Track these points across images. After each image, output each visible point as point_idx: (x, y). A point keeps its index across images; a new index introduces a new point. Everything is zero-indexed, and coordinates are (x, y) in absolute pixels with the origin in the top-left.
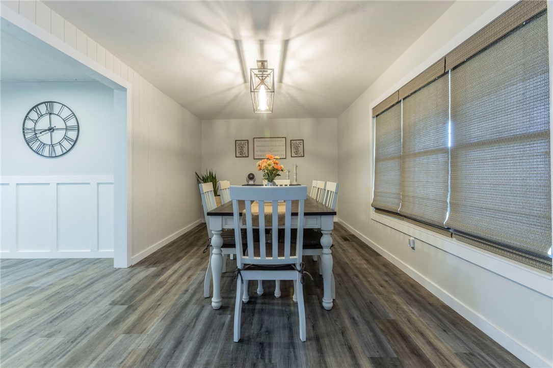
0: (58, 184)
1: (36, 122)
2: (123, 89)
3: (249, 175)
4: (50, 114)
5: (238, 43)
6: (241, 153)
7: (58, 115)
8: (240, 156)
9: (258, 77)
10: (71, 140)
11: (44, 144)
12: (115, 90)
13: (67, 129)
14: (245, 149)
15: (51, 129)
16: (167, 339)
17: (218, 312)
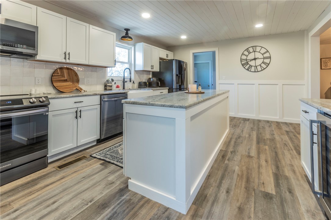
0: (259, 84)
1: (247, 56)
4: (255, 52)
7: (259, 52)
10: (267, 63)
11: (252, 66)
13: (264, 58)
15: (255, 59)
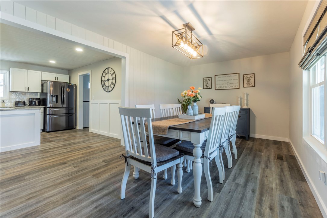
0: (110, 104)
1: (105, 77)
2: (125, 58)
3: (211, 100)
5: (163, 18)
6: (207, 86)
7: (110, 73)
8: (206, 88)
9: (178, 36)
10: (114, 84)
11: (106, 86)
12: (122, 59)
13: (112, 79)
14: (209, 83)
15: (108, 80)
16: (101, 185)
17: (134, 180)
